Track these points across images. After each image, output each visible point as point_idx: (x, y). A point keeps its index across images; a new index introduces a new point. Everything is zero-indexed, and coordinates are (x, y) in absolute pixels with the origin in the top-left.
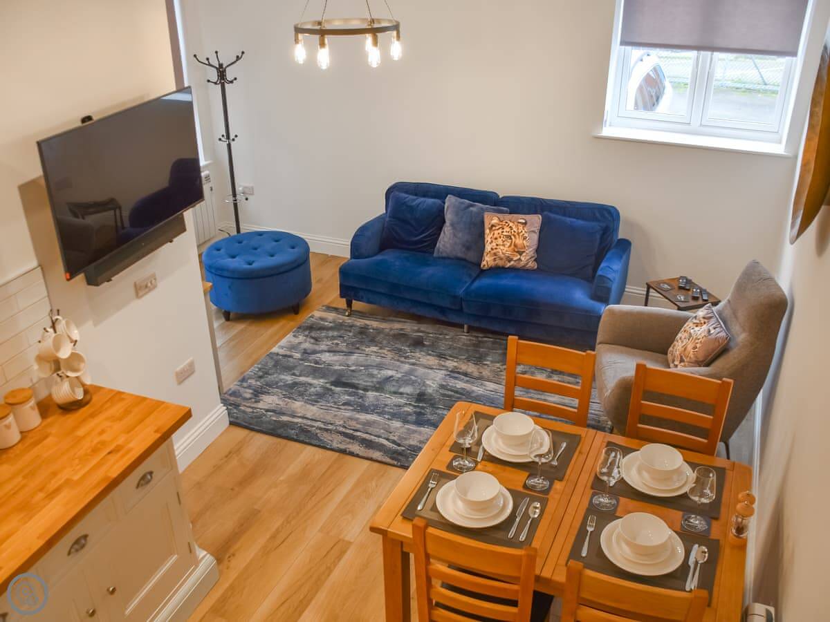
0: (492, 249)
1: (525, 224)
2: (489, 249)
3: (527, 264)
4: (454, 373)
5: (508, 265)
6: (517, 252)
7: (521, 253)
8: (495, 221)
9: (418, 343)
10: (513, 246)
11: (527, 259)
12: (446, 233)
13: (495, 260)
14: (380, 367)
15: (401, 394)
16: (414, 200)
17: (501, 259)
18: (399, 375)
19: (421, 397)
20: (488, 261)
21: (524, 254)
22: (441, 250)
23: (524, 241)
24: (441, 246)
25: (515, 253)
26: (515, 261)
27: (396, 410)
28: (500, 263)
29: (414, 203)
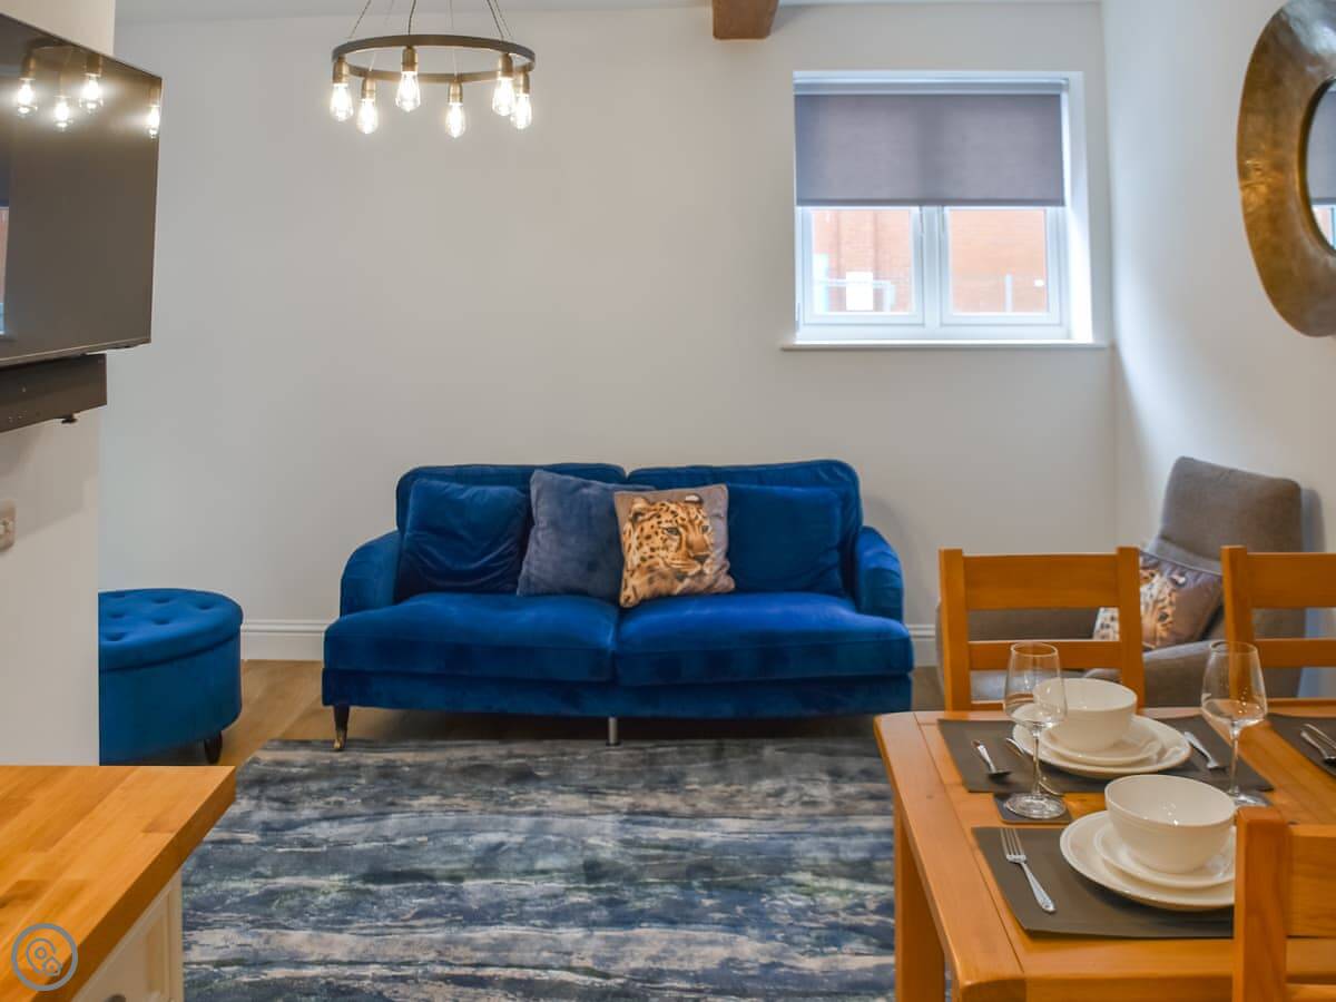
0: (643, 559)
1: (700, 503)
2: (636, 560)
3: (716, 581)
4: (635, 815)
5: (679, 587)
6: (695, 558)
7: (701, 560)
8: (639, 505)
9: (523, 776)
10: (684, 548)
11: (714, 571)
12: (542, 541)
13: (651, 581)
14: (464, 830)
15: (543, 872)
16: (463, 491)
17: (664, 576)
18: (519, 839)
19: (593, 871)
20: (635, 586)
21: (708, 561)
22: (533, 579)
23: (705, 536)
24: (533, 571)
25: (690, 561)
26: (693, 577)
27: (551, 906)
28: (662, 586)
29: (463, 496)
